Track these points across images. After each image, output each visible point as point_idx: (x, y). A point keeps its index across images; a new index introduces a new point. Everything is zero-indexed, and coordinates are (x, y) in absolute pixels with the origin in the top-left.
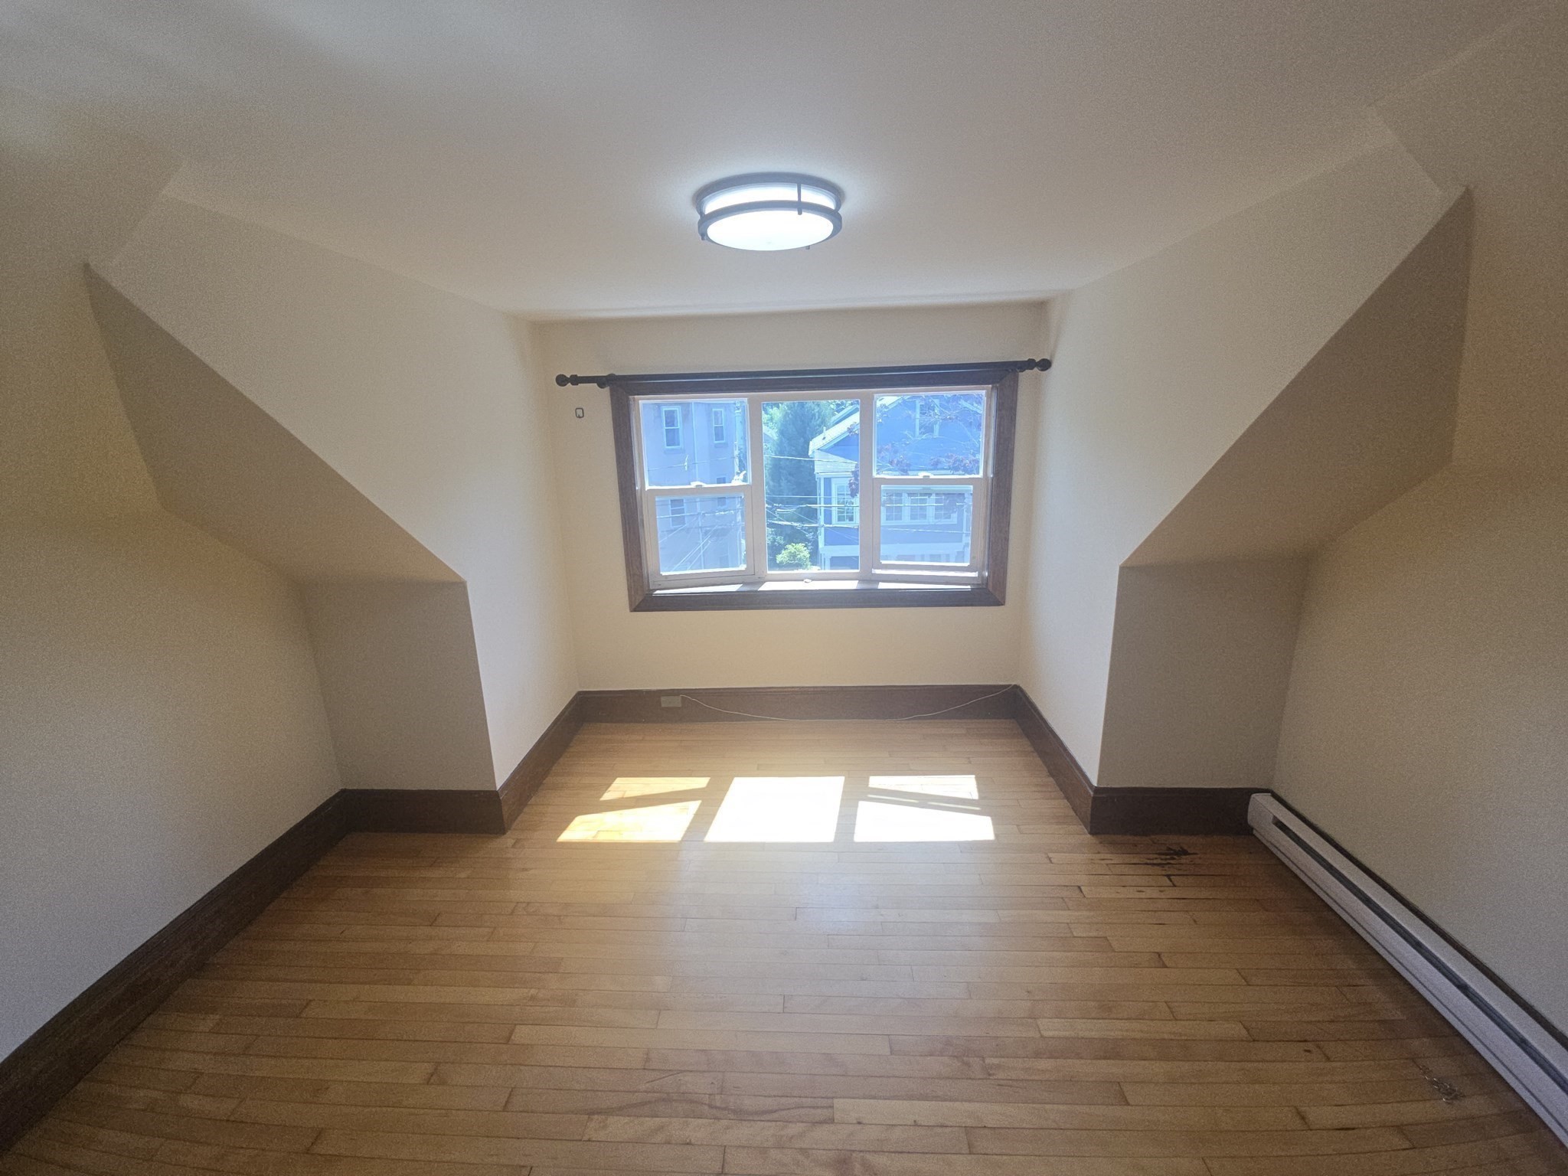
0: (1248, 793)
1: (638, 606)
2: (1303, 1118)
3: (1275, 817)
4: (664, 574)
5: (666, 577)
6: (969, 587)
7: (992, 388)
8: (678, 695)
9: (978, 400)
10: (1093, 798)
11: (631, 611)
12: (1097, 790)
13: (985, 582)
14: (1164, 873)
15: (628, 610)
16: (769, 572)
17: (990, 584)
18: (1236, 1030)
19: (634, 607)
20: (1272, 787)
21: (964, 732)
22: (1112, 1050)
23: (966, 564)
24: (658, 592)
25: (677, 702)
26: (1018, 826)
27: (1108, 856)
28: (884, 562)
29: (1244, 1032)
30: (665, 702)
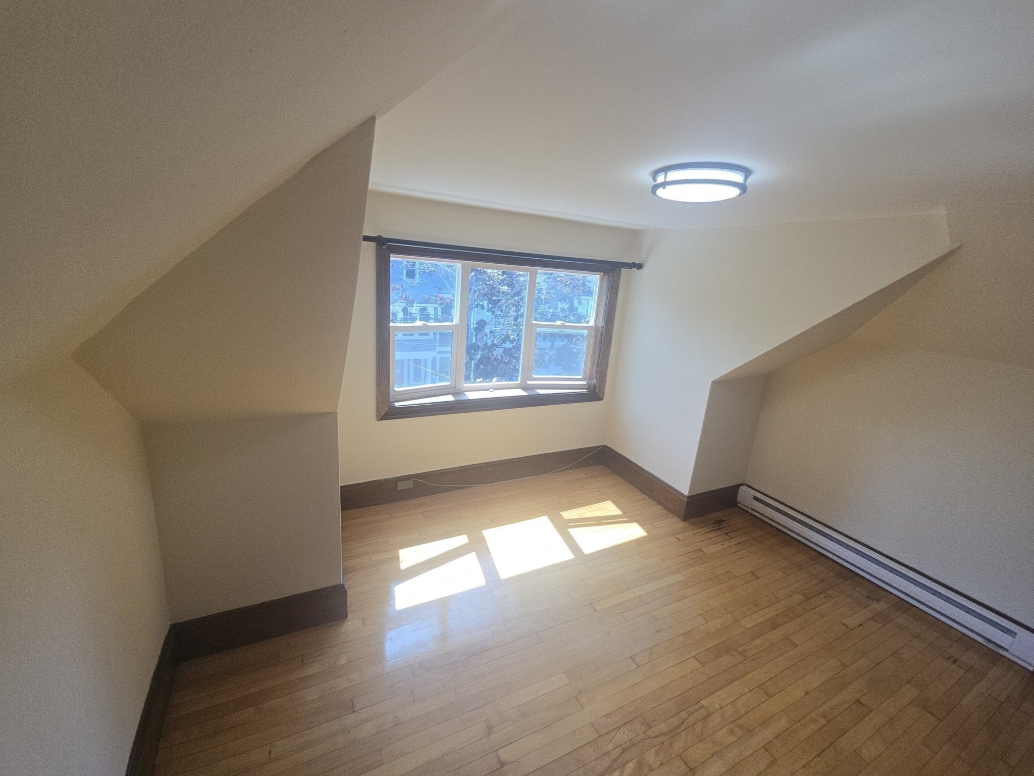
0: (738, 486)
1: (384, 415)
2: (846, 625)
3: (754, 496)
4: (397, 389)
5: (398, 392)
6: (584, 390)
7: (604, 275)
8: (410, 479)
9: (594, 280)
10: (687, 502)
11: (379, 420)
12: (689, 497)
13: (592, 388)
14: (722, 533)
15: (375, 420)
16: (465, 385)
17: (597, 388)
18: (799, 598)
19: (380, 417)
20: (745, 482)
21: (585, 476)
22: (773, 625)
23: (581, 377)
24: (396, 404)
25: (409, 485)
26: (651, 524)
27: (699, 530)
28: (535, 376)
29: (802, 597)
30: (401, 486)
